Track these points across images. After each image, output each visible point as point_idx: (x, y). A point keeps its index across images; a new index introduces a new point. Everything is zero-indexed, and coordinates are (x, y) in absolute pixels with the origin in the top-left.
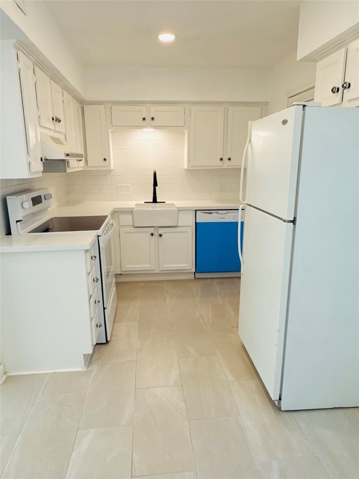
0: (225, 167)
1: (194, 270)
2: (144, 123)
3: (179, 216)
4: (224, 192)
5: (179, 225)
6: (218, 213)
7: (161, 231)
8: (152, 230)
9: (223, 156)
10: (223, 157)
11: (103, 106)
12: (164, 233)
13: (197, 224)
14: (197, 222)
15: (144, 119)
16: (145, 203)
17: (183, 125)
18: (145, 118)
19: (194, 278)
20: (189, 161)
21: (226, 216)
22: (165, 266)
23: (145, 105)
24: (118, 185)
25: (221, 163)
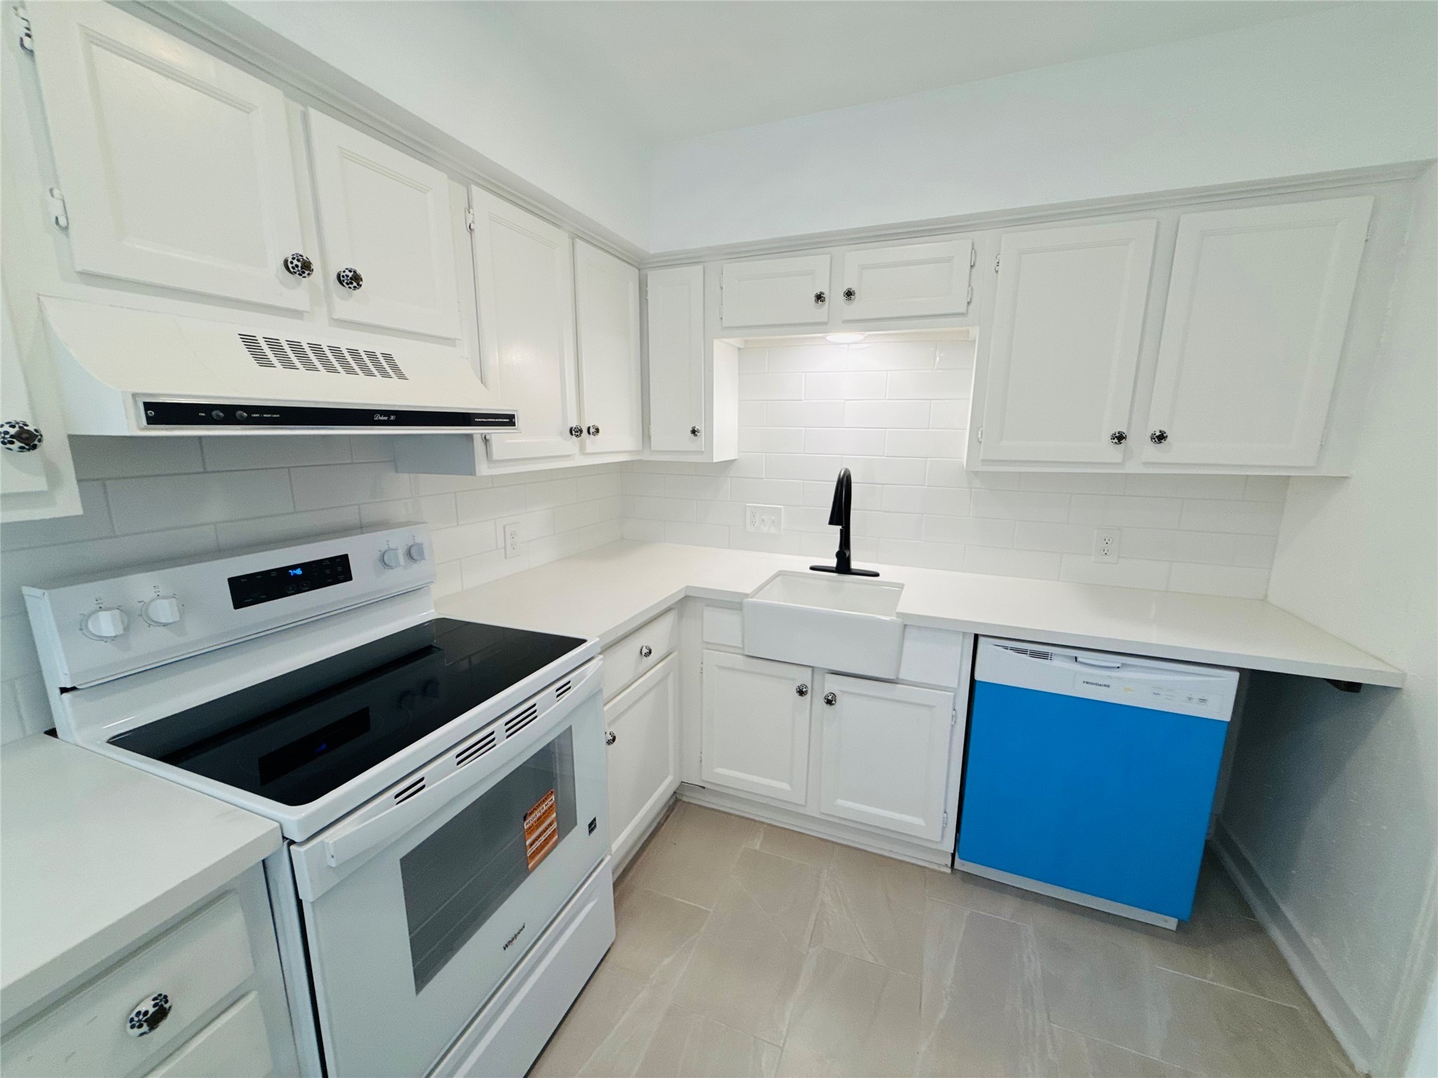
0: (1132, 468)
1: (949, 846)
2: (821, 312)
3: (907, 643)
4: (1119, 557)
5: (901, 676)
6: (1079, 659)
7: (833, 685)
8: (804, 677)
9: (1129, 424)
10: (1129, 428)
11: (700, 267)
12: (843, 692)
13: (977, 686)
14: (977, 677)
15: (819, 297)
16: (813, 568)
17: (964, 310)
18: (822, 293)
19: (949, 871)
20: (975, 441)
21: (1119, 678)
22: (840, 802)
23: (829, 249)
24: (747, 504)
25: (1114, 453)
